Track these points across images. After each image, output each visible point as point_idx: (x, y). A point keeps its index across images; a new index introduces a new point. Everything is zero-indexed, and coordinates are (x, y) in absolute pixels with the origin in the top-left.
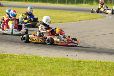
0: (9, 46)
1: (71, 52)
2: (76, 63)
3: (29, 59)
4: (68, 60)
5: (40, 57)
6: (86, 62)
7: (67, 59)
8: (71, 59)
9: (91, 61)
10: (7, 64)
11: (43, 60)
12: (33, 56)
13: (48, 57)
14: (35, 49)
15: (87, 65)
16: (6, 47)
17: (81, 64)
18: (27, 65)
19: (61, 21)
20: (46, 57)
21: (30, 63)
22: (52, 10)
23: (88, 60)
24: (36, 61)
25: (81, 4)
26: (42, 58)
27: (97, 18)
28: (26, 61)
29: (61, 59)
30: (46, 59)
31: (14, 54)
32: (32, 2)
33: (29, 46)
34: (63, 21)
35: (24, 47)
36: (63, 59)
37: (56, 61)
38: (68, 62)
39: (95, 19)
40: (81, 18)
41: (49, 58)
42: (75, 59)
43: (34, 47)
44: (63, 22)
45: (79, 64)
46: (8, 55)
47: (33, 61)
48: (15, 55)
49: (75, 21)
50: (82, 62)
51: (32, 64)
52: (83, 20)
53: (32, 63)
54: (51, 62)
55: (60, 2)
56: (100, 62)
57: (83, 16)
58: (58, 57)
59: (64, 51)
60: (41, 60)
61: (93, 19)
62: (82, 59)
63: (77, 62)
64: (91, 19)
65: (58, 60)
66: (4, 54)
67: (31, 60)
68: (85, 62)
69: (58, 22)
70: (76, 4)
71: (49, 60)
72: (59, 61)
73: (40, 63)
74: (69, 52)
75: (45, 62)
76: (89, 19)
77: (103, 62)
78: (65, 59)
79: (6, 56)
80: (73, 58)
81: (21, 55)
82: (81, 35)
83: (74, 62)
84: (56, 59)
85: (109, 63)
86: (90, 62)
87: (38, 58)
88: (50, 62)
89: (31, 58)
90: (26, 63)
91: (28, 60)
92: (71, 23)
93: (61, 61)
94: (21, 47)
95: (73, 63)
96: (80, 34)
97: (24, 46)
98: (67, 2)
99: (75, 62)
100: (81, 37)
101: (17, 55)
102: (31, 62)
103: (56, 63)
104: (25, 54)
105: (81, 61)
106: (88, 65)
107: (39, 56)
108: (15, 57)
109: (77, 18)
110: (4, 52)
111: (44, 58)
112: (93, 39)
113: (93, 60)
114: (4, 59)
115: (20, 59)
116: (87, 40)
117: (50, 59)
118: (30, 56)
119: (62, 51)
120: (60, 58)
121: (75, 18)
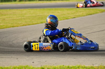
27: (97, 13)
39: (94, 14)
40: (77, 14)
41: (4, 68)
49: (68, 18)
56: (68, 67)
57: (80, 12)
61: (91, 14)
64: (89, 15)
76: (85, 15)
77: (71, 68)
85: (79, 67)
109: (72, 15)
113: (59, 66)
121: (69, 15)
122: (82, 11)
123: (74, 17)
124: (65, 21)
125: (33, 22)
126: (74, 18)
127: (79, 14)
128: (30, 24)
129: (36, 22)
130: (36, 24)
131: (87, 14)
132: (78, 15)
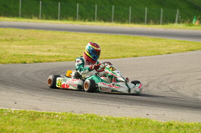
0: (45, 98)
1: (155, 108)
2: (163, 128)
3: (80, 120)
4: (149, 123)
5: (99, 118)
6: (182, 127)
7: (148, 120)
8: (154, 121)
9: (190, 124)
10: (42, 130)
11: (105, 122)
12: (88, 116)
13: (114, 117)
14: (91, 102)
15: (183, 131)
16: (40, 100)
17: (172, 129)
18: (77, 131)
19: (135, 54)
20: (110, 117)
21: (81, 128)
22: (119, 35)
23: (185, 123)
24: (92, 124)
25: (171, 24)
26: (102, 119)
28: (75, 125)
29: (136, 121)
30: (110, 120)
31: (53, 112)
32: (85, 21)
33: (79, 98)
34: (139, 54)
35: (72, 99)
36: (140, 122)
37: (127, 125)
38: (149, 126)
39: (197, 50)
40: (172, 48)
42: (162, 121)
43: (88, 99)
44: (140, 56)
45: (168, 130)
46: (43, 113)
47: (88, 123)
48: (56, 114)
49: (161, 53)
50: (173, 127)
51: (85, 129)
52: (176, 51)
53: (84, 127)
54: (119, 125)
55: (134, 21)
57: (175, 45)
58: (131, 118)
59: (142, 107)
60: (101, 122)
62: (174, 122)
63: (164, 125)
64: (190, 50)
65: (131, 123)
66: (37, 112)
67: (84, 123)
68: (180, 126)
69: (131, 56)
70: (163, 24)
71: (115, 122)
72: (134, 124)
73: (99, 128)
74: (151, 108)
75: (109, 126)
76: (185, 50)
78: (144, 120)
79: (39, 116)
80: (158, 119)
81: (66, 113)
82: (171, 78)
83: (159, 126)
84: (128, 120)
86: (188, 127)
87: (96, 119)
88: (117, 126)
89: (84, 119)
90: (75, 127)
91: (78, 123)
92: (154, 57)
93: (136, 124)
94: (66, 99)
95: (158, 128)
96: (169, 76)
97: (71, 97)
98: (146, 21)
99: (162, 126)
100: (171, 83)
101: (60, 113)
102: (83, 125)
103: (127, 128)
104: (72, 111)
105: (171, 125)
106: (185, 132)
107: (98, 116)
108: (55, 117)
109: (165, 49)
110: (36, 109)
111: (107, 119)
112: (193, 85)
113: (193, 123)
114: (37, 121)
115: (64, 120)
116: (183, 87)
117: (117, 120)
118: (82, 115)
119: (139, 107)
120: (134, 118)
121: (160, 49)
122: (177, 44)
123: (167, 52)
124: (157, 56)
125: (111, 55)
126: (170, 53)
127: (175, 48)
128: (107, 57)
129: (115, 56)
130: (115, 58)
131: (187, 49)
132: (174, 50)
